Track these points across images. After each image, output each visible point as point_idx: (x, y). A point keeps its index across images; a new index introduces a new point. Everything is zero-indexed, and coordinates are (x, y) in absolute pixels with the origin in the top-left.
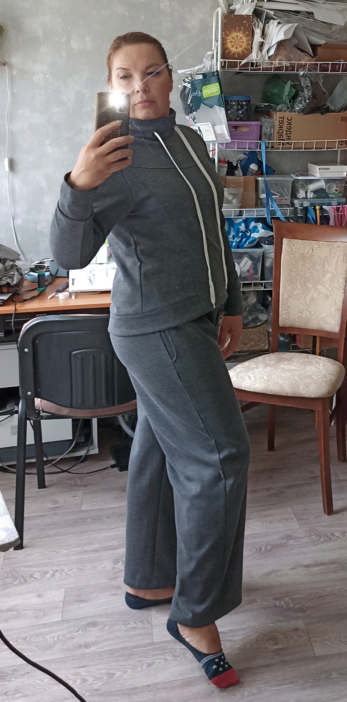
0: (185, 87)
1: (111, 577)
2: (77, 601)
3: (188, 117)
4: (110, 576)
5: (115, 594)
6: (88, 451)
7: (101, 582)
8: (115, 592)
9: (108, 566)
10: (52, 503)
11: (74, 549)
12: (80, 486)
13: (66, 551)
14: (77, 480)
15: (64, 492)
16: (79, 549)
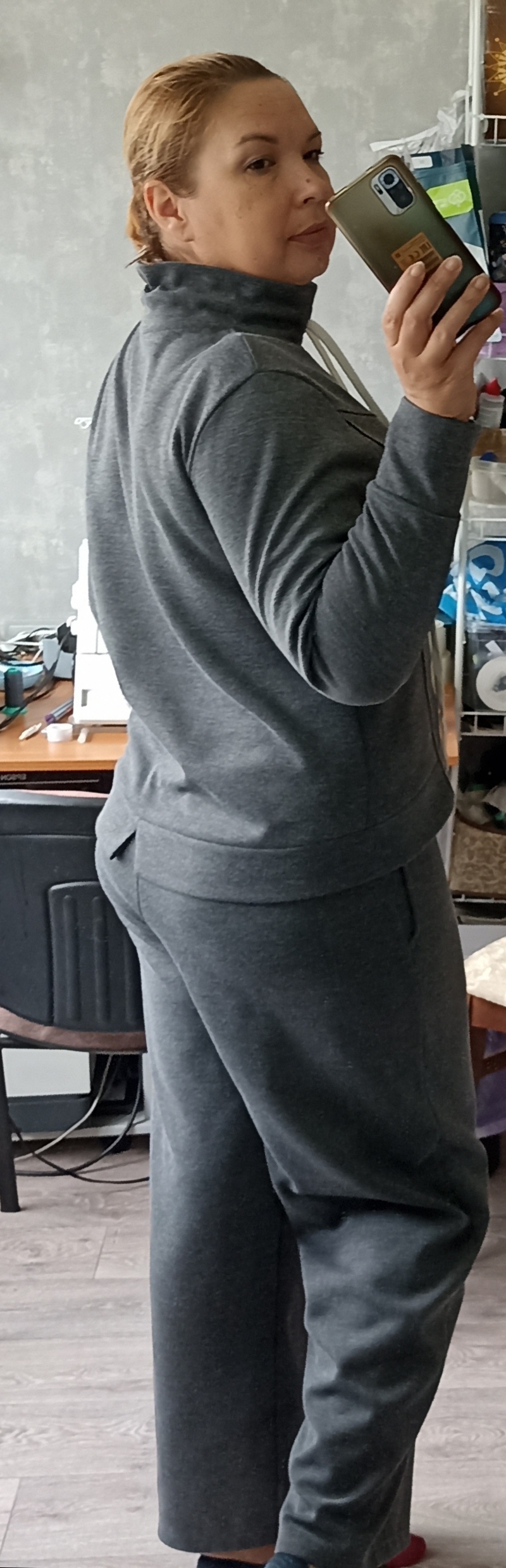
1: (136, 1462)
2: (43, 1516)
4: (134, 1459)
5: (138, 1509)
6: (131, 1126)
7: (111, 1471)
8: (139, 1503)
9: (132, 1432)
10: (28, 1252)
11: (59, 1378)
12: (103, 1213)
13: (39, 1381)
14: (99, 1197)
15: (63, 1226)
16: (72, 1378)
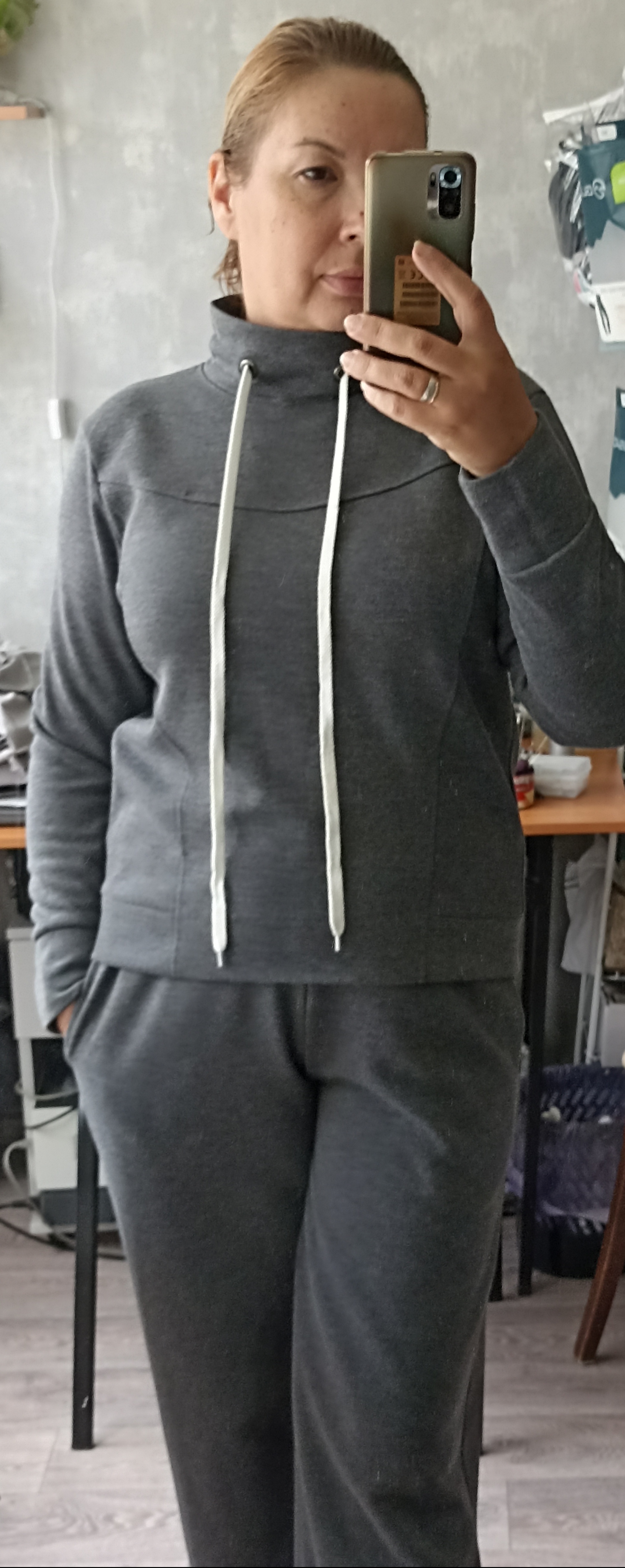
0: (564, 168)
3: (568, 264)
